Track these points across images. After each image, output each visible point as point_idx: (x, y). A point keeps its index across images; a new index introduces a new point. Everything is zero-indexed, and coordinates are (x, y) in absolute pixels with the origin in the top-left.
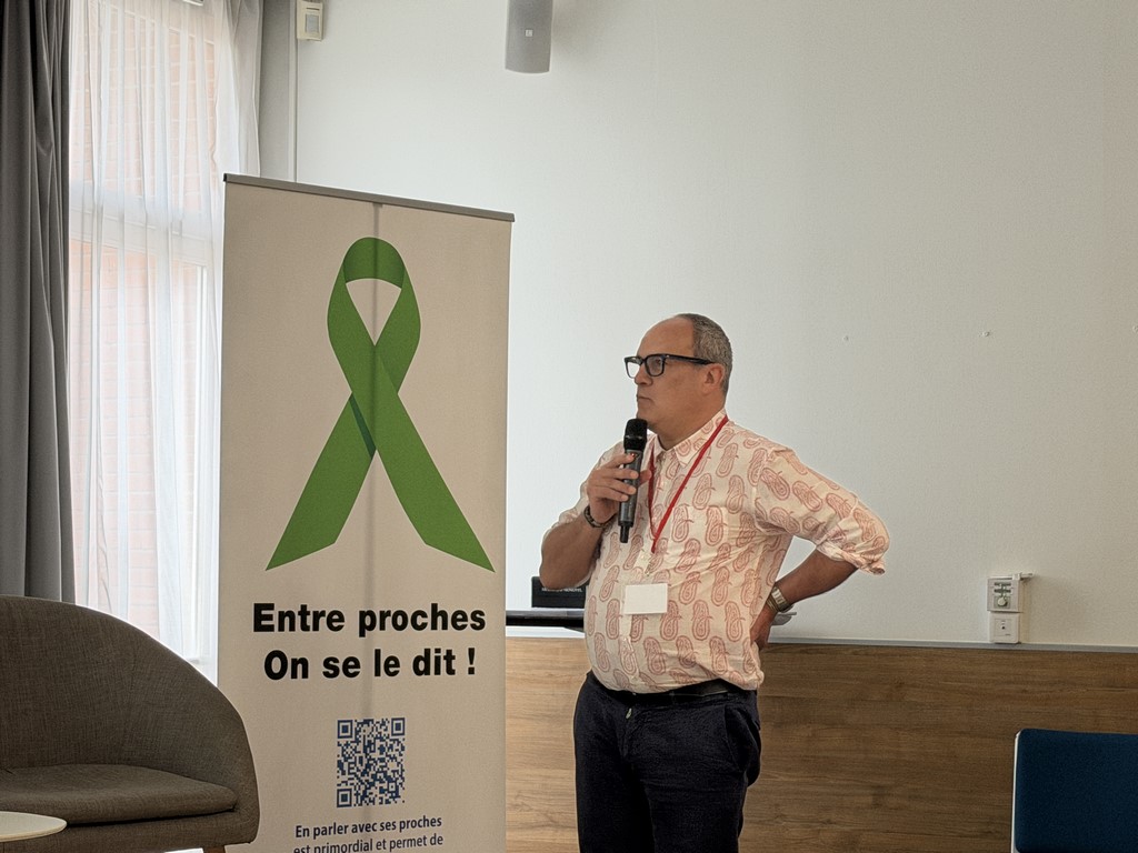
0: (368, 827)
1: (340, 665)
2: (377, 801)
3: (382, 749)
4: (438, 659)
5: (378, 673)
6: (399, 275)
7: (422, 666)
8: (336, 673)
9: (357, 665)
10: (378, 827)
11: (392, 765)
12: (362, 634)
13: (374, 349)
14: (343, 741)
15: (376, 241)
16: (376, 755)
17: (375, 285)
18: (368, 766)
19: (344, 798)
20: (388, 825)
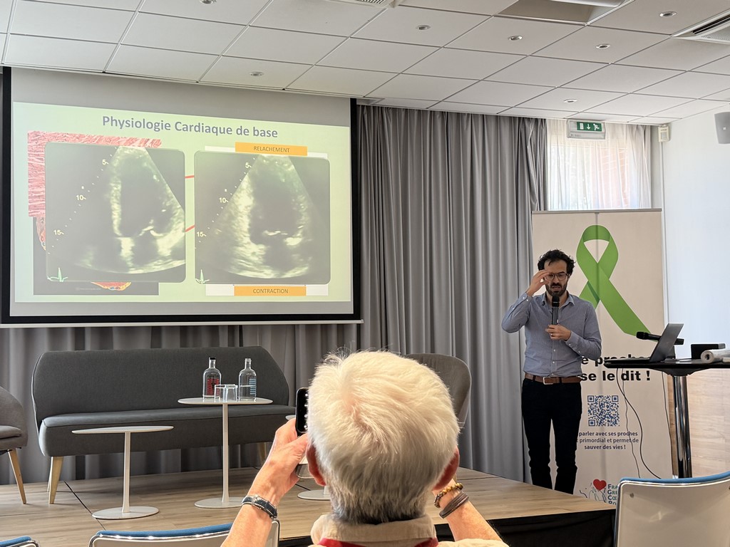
0: (603, 434)
1: (587, 376)
2: (607, 425)
3: (608, 407)
4: (632, 375)
5: (604, 379)
6: (608, 237)
7: (625, 377)
8: (586, 379)
9: (595, 376)
10: (607, 434)
11: (613, 412)
12: (596, 365)
13: (597, 265)
14: (590, 403)
15: (597, 226)
16: (606, 408)
17: (597, 242)
18: (602, 412)
19: (592, 423)
20: (612, 434)
